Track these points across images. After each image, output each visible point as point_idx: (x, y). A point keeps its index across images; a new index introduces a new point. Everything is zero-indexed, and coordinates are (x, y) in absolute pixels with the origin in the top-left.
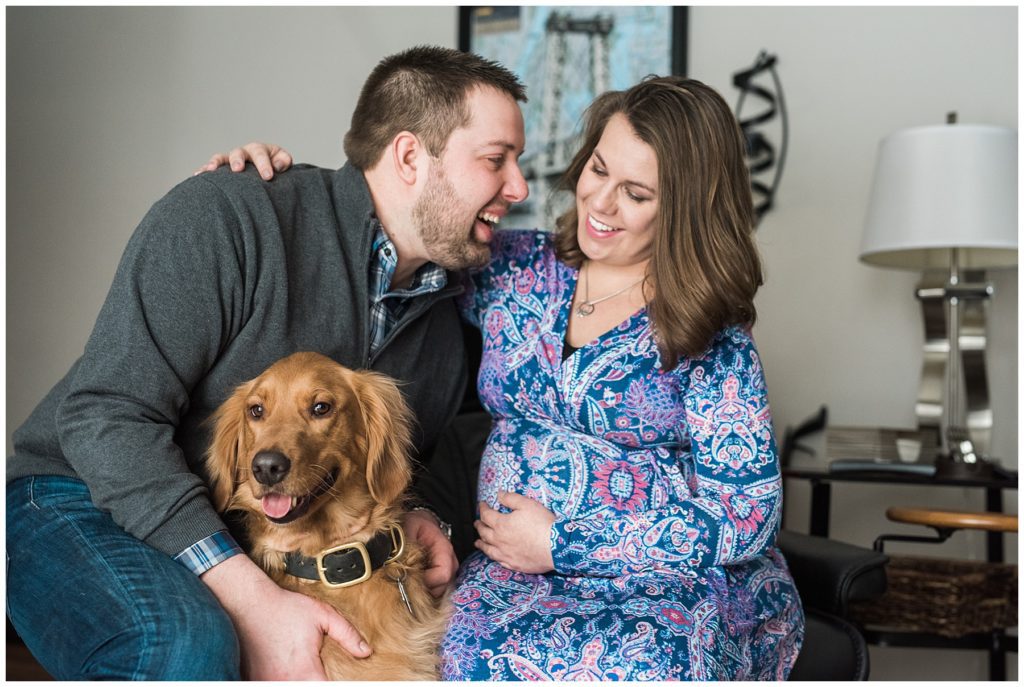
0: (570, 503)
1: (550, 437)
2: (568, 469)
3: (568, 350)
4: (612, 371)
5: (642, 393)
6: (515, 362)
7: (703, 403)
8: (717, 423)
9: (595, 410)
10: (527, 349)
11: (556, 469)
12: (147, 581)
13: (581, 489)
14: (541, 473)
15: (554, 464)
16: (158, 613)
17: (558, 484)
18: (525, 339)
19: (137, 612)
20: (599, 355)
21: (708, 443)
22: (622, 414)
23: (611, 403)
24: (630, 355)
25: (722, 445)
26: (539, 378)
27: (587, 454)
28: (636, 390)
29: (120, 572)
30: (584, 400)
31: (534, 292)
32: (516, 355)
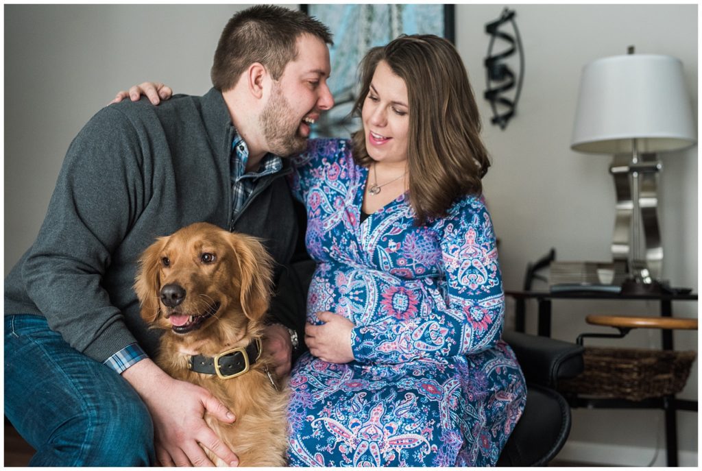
0: (366, 314)
1: (354, 272)
2: (365, 292)
3: (364, 216)
4: (393, 228)
5: (414, 242)
6: (329, 227)
7: (452, 247)
8: (461, 260)
9: (383, 254)
10: (337, 217)
11: (357, 292)
12: (91, 383)
13: (373, 305)
14: (347, 295)
15: (356, 289)
16: (99, 404)
17: (358, 302)
18: (335, 210)
19: (84, 403)
20: (384, 219)
21: (455, 273)
22: (401, 256)
23: (394, 250)
24: (404, 217)
25: (464, 274)
26: (345, 236)
27: (377, 282)
28: (409, 240)
29: (73, 377)
30: (376, 249)
31: (339, 179)
32: (330, 221)
